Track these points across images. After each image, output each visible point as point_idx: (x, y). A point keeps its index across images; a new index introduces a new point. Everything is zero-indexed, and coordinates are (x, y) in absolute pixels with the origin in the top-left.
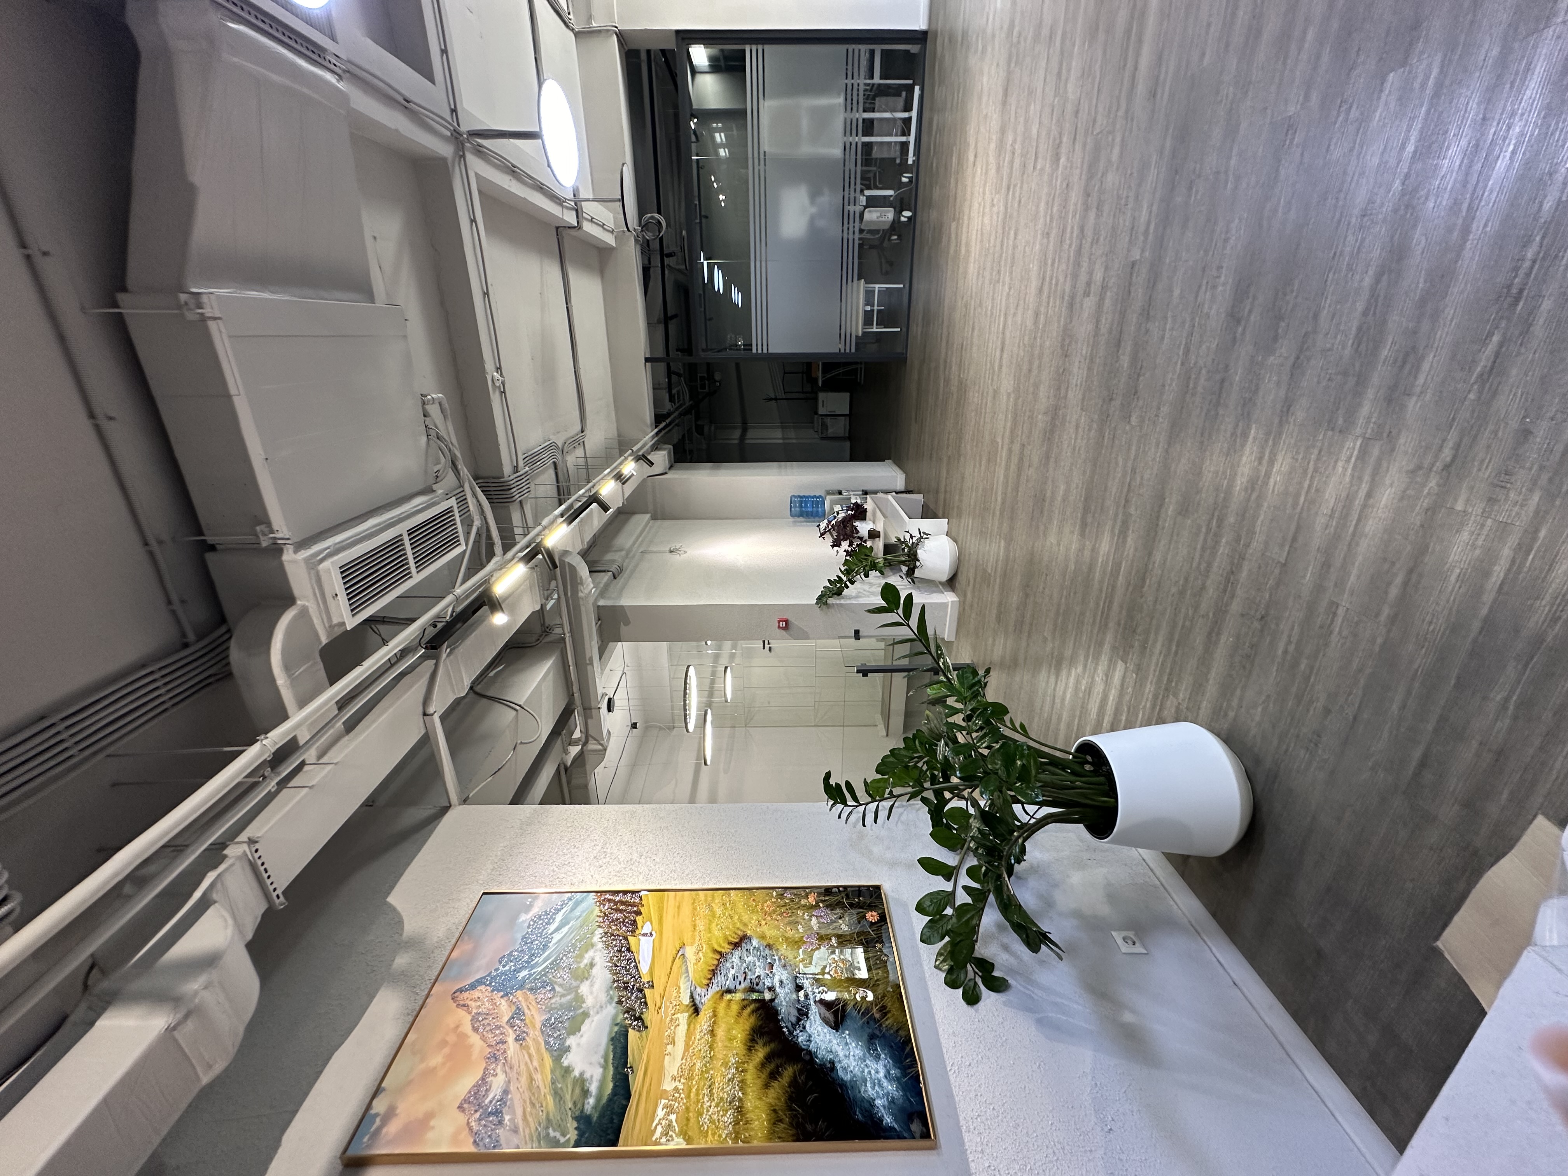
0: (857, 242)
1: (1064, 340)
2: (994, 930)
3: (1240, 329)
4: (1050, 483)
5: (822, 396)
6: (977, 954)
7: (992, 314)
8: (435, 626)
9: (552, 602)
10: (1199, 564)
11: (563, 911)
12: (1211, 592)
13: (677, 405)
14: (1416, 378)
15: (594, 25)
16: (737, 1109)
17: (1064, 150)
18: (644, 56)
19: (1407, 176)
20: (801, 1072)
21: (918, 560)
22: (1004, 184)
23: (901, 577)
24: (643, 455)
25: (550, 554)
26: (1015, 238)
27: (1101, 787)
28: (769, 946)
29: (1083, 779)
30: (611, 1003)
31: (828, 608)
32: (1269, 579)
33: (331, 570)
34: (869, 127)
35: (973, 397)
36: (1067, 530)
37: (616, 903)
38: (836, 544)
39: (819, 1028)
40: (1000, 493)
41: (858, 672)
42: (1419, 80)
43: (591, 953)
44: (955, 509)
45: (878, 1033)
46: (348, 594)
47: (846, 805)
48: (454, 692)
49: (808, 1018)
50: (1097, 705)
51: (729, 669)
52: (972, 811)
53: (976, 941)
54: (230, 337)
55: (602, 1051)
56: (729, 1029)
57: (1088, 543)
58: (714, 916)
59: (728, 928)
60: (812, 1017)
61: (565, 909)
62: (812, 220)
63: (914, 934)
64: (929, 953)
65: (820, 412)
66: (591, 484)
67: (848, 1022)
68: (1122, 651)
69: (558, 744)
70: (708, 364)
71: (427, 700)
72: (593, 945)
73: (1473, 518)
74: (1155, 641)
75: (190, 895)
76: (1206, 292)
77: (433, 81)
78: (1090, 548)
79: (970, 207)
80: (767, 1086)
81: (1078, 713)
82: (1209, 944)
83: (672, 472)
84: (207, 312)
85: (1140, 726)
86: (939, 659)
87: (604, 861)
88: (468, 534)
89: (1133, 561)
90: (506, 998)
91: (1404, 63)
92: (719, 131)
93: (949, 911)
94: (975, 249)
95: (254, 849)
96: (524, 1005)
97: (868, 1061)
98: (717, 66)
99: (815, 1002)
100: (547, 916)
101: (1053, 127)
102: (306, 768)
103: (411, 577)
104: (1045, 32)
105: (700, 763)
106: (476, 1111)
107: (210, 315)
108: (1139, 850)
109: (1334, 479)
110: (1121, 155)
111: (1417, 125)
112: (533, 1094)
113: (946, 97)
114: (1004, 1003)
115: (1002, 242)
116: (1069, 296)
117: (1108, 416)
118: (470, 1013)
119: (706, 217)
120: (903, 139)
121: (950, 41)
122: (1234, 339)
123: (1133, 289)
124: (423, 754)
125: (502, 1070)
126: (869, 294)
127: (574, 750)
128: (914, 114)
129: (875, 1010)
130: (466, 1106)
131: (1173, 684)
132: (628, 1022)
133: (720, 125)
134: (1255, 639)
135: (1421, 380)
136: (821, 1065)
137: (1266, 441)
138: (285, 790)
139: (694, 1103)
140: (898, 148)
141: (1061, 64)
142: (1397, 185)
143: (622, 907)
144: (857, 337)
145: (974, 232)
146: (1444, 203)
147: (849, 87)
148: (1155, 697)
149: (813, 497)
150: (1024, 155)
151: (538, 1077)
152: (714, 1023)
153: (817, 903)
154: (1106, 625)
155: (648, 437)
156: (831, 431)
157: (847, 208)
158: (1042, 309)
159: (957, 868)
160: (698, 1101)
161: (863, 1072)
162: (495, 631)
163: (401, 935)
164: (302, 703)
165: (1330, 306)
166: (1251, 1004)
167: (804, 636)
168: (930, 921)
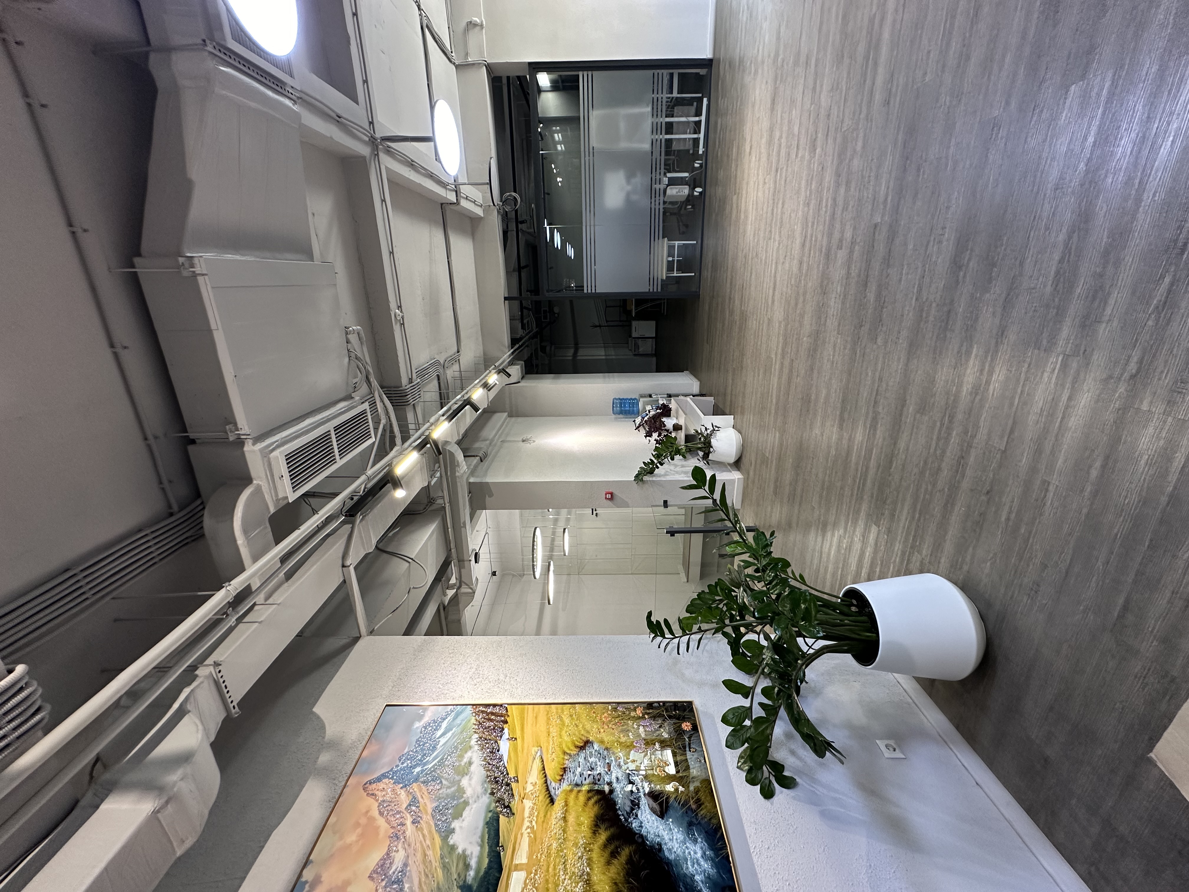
0: (662, 210)
1: (822, 282)
2: (783, 738)
3: (962, 274)
4: (814, 388)
5: (634, 323)
6: (770, 758)
7: (766, 262)
8: (352, 499)
9: (435, 480)
10: (936, 450)
11: (447, 720)
12: (945, 473)
13: (527, 331)
14: (1104, 310)
15: (470, 60)
16: (586, 881)
17: (819, 143)
18: (505, 81)
19: (1089, 160)
20: (635, 852)
21: (712, 447)
22: (774, 169)
23: (699, 459)
24: (503, 369)
25: (436, 443)
26: (783, 207)
27: (865, 624)
28: (607, 749)
29: (850, 618)
30: (485, 794)
31: (644, 484)
32: (992, 463)
33: (279, 457)
34: (669, 128)
35: (752, 324)
36: (828, 424)
37: (488, 714)
38: (649, 435)
39: (649, 816)
40: (774, 396)
42: (1096, 90)
43: (469, 754)
44: (740, 409)
45: (694, 820)
46: (290, 476)
47: (664, 638)
48: (364, 549)
49: (639, 807)
50: (856, 559)
51: (567, 530)
52: (764, 643)
53: (770, 747)
54: (212, 288)
55: (479, 832)
56: (578, 817)
57: (845, 434)
58: (563, 724)
59: (574, 734)
60: (642, 807)
61: (449, 718)
62: (628, 195)
63: (720, 741)
64: (732, 757)
65: (633, 336)
66: (465, 391)
67: (671, 812)
68: (875, 517)
69: (439, 589)
70: (550, 301)
71: (344, 556)
72: (470, 747)
73: (1156, 416)
74: (902, 508)
75: (170, 706)
76: (933, 246)
77: (357, 103)
78: (847, 438)
79: (747, 183)
80: (608, 863)
81: (841, 565)
82: (955, 751)
83: (524, 381)
84: (198, 270)
85: (892, 577)
86: (736, 524)
87: (478, 680)
88: (376, 429)
89: (882, 448)
90: (405, 789)
91: (1083, 77)
92: (557, 132)
93: (747, 723)
94: (751, 217)
95: (218, 671)
96: (418, 795)
97: (688, 844)
98: (556, 87)
99: (645, 795)
100: (436, 724)
101: (811, 127)
102: (256, 608)
103: (336, 462)
104: (803, 59)
105: (544, 603)
106: (383, 880)
107: (200, 272)
108: (894, 674)
109: (1042, 387)
110: (864, 147)
111: (1096, 123)
112: (427, 867)
113: (727, 106)
114: (794, 798)
115: (773, 210)
116: (826, 249)
117: (859, 338)
118: (377, 801)
119: (548, 194)
120: (695, 136)
121: (730, 66)
122: (957, 282)
123: (876, 245)
124: (341, 595)
125: (402, 847)
126: (671, 248)
127: (451, 593)
128: (703, 118)
129: (692, 802)
130: (375, 876)
131: (918, 544)
132: (499, 809)
133: (558, 128)
134: (983, 509)
135: (1108, 311)
136: (651, 846)
137: (986, 357)
138: (241, 625)
139: (552, 876)
140: (691, 142)
141: (815, 83)
142: (1082, 166)
143: (493, 717)
144: (662, 280)
145: (751, 203)
146: (1120, 178)
147: (655, 100)
148: (903, 553)
149: (630, 400)
150: (789, 147)
151: (430, 853)
152: (566, 811)
153: (643, 715)
154: (862, 498)
155: (506, 356)
156: (641, 350)
157: (654, 186)
158: (805, 259)
159: (753, 688)
160: (555, 875)
161: (684, 852)
162: (395, 502)
163: (324, 738)
164: (255, 559)
165: (1032, 256)
166: (991, 800)
167: (626, 505)
168: (732, 730)
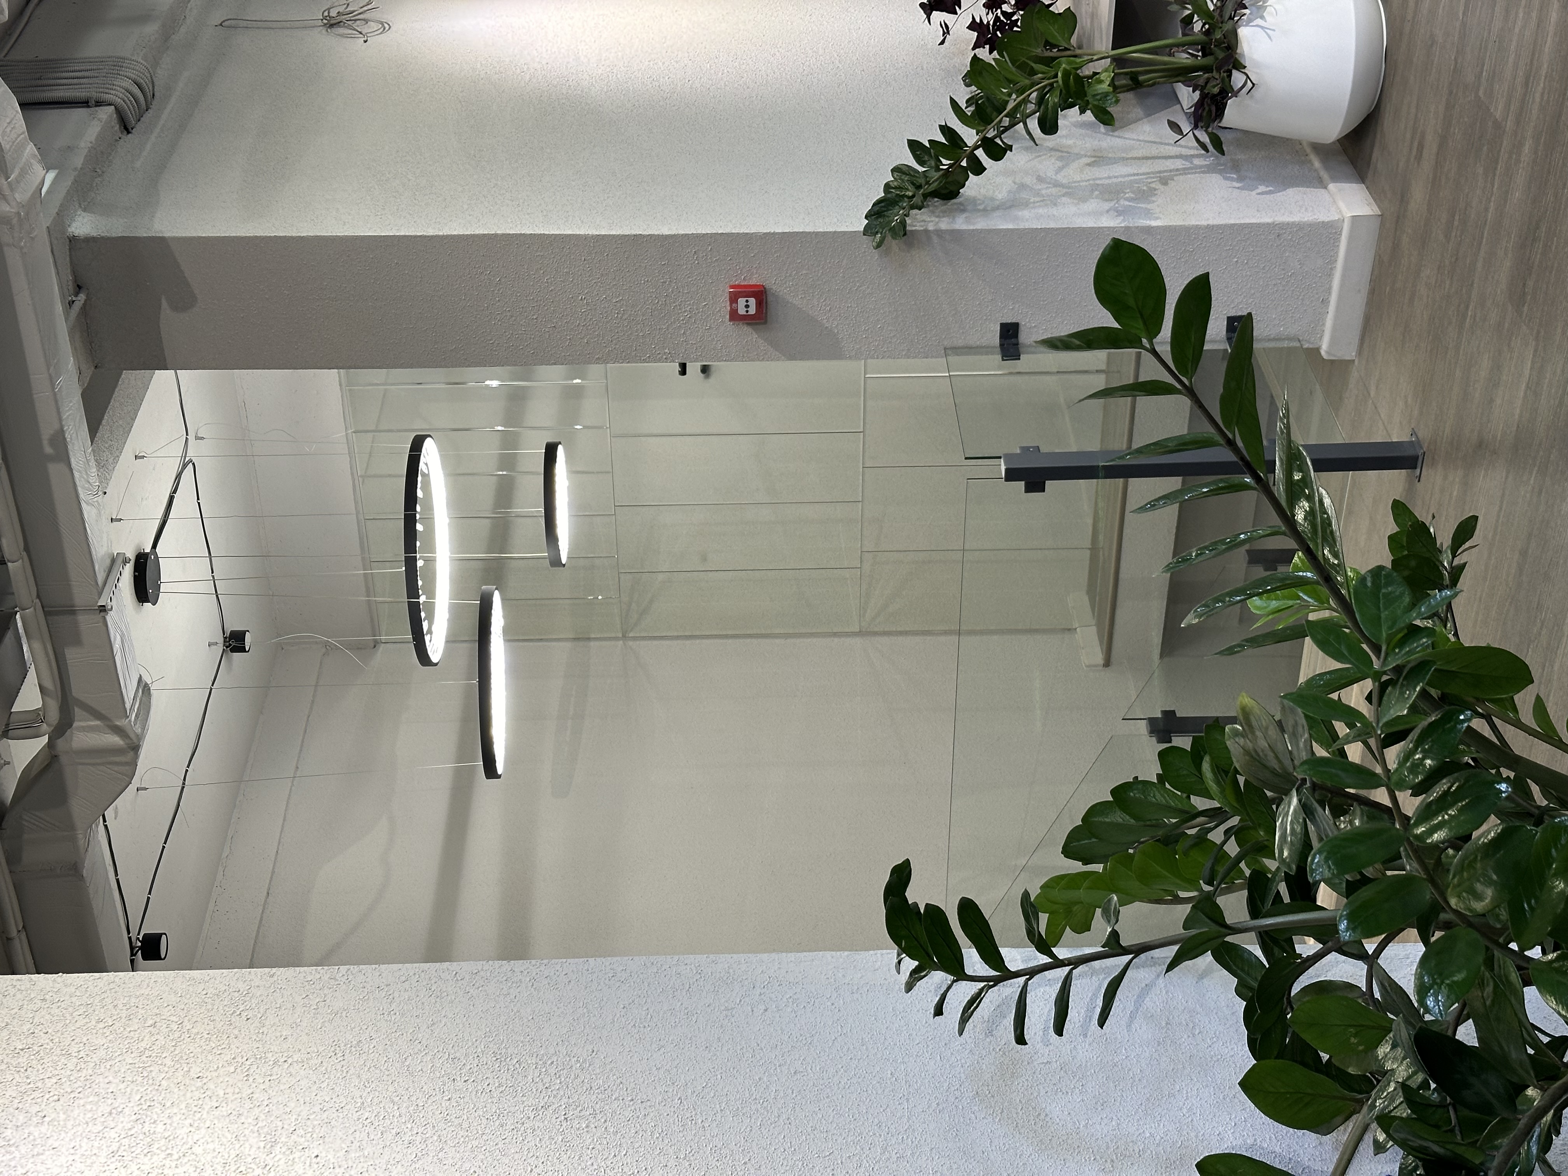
21: (1239, 66)
23: (1174, 127)
31: (910, 245)
41: (1012, 475)
47: (962, 976)
167: (825, 345)
